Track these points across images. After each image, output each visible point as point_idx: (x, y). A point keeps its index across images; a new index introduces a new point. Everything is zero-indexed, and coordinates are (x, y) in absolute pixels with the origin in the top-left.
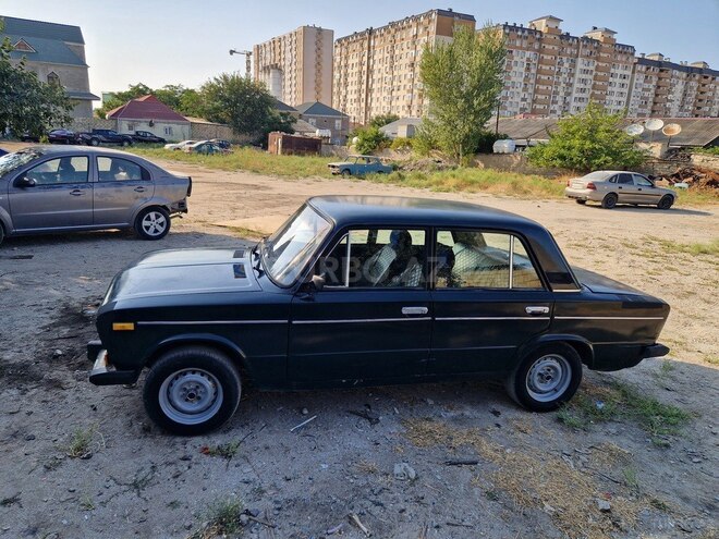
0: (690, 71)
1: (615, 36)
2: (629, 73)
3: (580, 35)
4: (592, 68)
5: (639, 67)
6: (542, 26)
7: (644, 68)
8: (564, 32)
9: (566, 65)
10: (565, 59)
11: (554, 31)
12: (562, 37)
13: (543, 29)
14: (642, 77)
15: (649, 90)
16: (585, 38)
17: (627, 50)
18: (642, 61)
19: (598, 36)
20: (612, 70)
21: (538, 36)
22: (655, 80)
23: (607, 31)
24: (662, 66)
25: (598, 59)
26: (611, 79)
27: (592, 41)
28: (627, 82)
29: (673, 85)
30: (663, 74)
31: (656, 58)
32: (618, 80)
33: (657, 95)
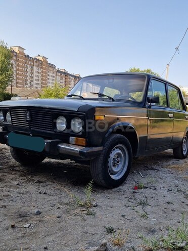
0: (75, 77)
1: (47, 60)
2: (54, 75)
3: (34, 57)
4: (40, 71)
5: (58, 74)
6: (16, 50)
7: (60, 74)
8: (26, 54)
9: (29, 69)
10: (28, 66)
11: (23, 53)
12: (26, 56)
13: (17, 51)
14: (60, 77)
15: (62, 83)
16: (35, 59)
17: (52, 66)
18: (58, 71)
19: (40, 58)
20: (48, 74)
21: (15, 54)
22: (64, 79)
23: (44, 57)
24: (66, 74)
25: (42, 68)
26: (48, 77)
27: (38, 60)
28: (54, 79)
29: (70, 82)
30: (66, 77)
31: (63, 71)
32: (51, 78)
33: (65, 85)
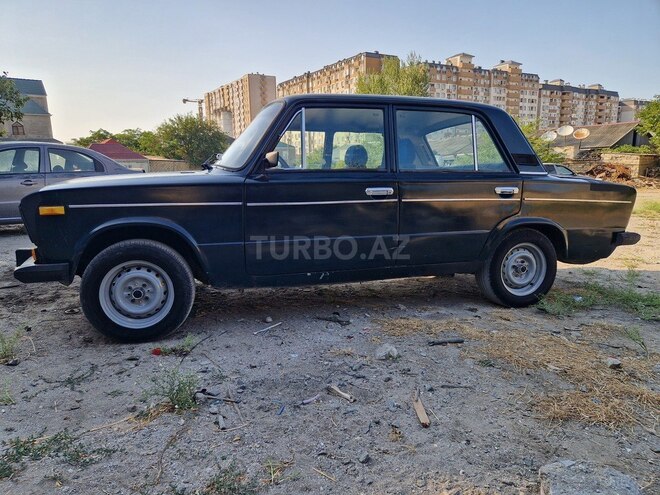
0: (588, 92)
1: (520, 67)
2: (536, 97)
3: (491, 68)
4: (503, 95)
5: (544, 92)
6: (457, 62)
7: (548, 92)
8: (476, 66)
9: (482, 94)
10: (479, 89)
11: (468, 66)
12: (475, 70)
13: (458, 64)
14: (548, 100)
15: (554, 111)
16: (495, 70)
17: (532, 78)
18: (546, 86)
19: (506, 68)
20: (521, 96)
21: (455, 71)
22: (559, 102)
23: (513, 63)
24: (564, 90)
25: (508, 87)
26: (521, 104)
27: (501, 72)
28: (535, 105)
29: (574, 106)
30: (565, 97)
31: (558, 84)
32: (527, 105)
33: (562, 115)
